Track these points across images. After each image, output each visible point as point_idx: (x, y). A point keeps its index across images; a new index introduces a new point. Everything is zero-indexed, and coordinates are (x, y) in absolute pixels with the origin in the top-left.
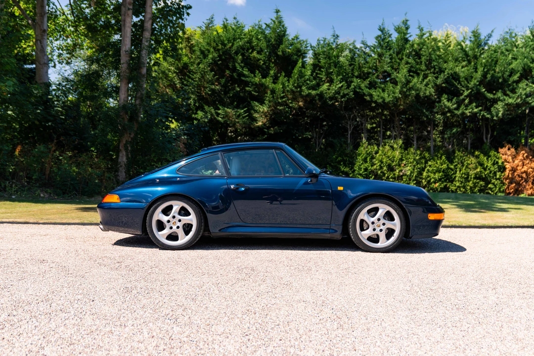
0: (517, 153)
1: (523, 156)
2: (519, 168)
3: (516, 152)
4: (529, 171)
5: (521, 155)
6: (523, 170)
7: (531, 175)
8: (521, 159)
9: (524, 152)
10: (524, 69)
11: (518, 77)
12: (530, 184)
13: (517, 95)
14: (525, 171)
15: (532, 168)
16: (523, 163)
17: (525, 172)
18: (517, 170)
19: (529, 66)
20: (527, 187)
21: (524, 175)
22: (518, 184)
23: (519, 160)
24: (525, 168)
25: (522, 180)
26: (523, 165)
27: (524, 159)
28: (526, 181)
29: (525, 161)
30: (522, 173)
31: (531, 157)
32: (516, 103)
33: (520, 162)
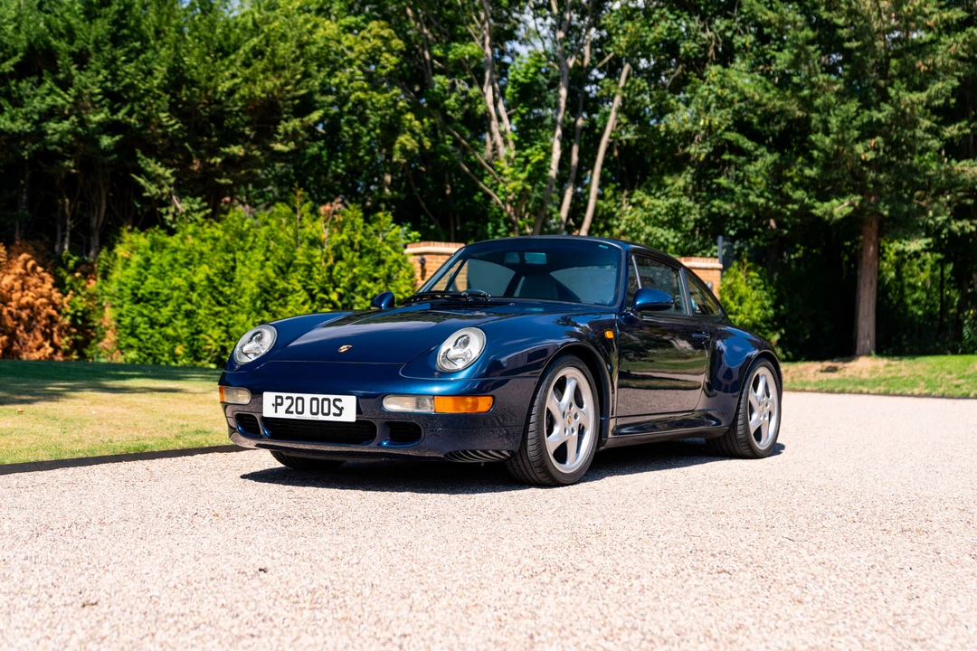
0: (9, 259)
1: (25, 267)
2: (16, 296)
3: (8, 253)
4: (38, 302)
5: (20, 265)
6: (24, 301)
7: (43, 315)
8: (21, 274)
9: (25, 256)
10: (31, 48)
11: (14, 66)
12: (39, 335)
13: (23, 110)
14: (28, 303)
15: (42, 296)
16: (23, 285)
17: (29, 306)
18: (11, 300)
19: (47, 43)
20: (30, 343)
21: (24, 314)
22: (12, 336)
23: (13, 277)
24: (28, 298)
25: (18, 325)
26: (23, 290)
27: (28, 275)
28: (29, 330)
29: (28, 278)
30: (21, 308)
31: (39, 269)
32: (20, 131)
33: (15, 280)
